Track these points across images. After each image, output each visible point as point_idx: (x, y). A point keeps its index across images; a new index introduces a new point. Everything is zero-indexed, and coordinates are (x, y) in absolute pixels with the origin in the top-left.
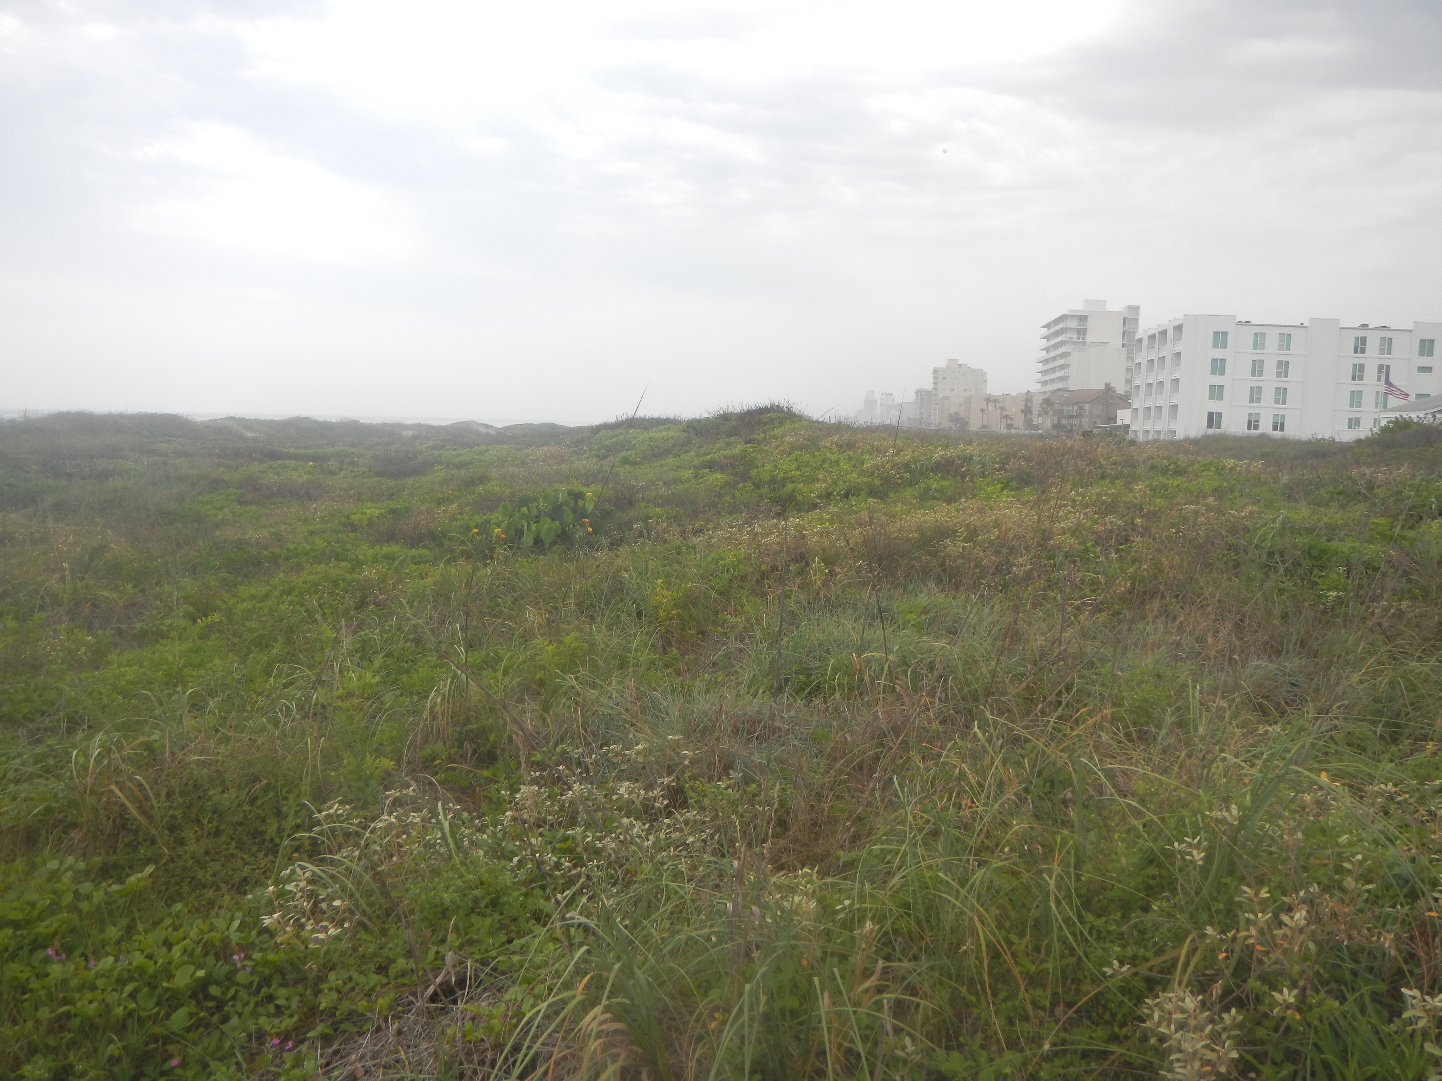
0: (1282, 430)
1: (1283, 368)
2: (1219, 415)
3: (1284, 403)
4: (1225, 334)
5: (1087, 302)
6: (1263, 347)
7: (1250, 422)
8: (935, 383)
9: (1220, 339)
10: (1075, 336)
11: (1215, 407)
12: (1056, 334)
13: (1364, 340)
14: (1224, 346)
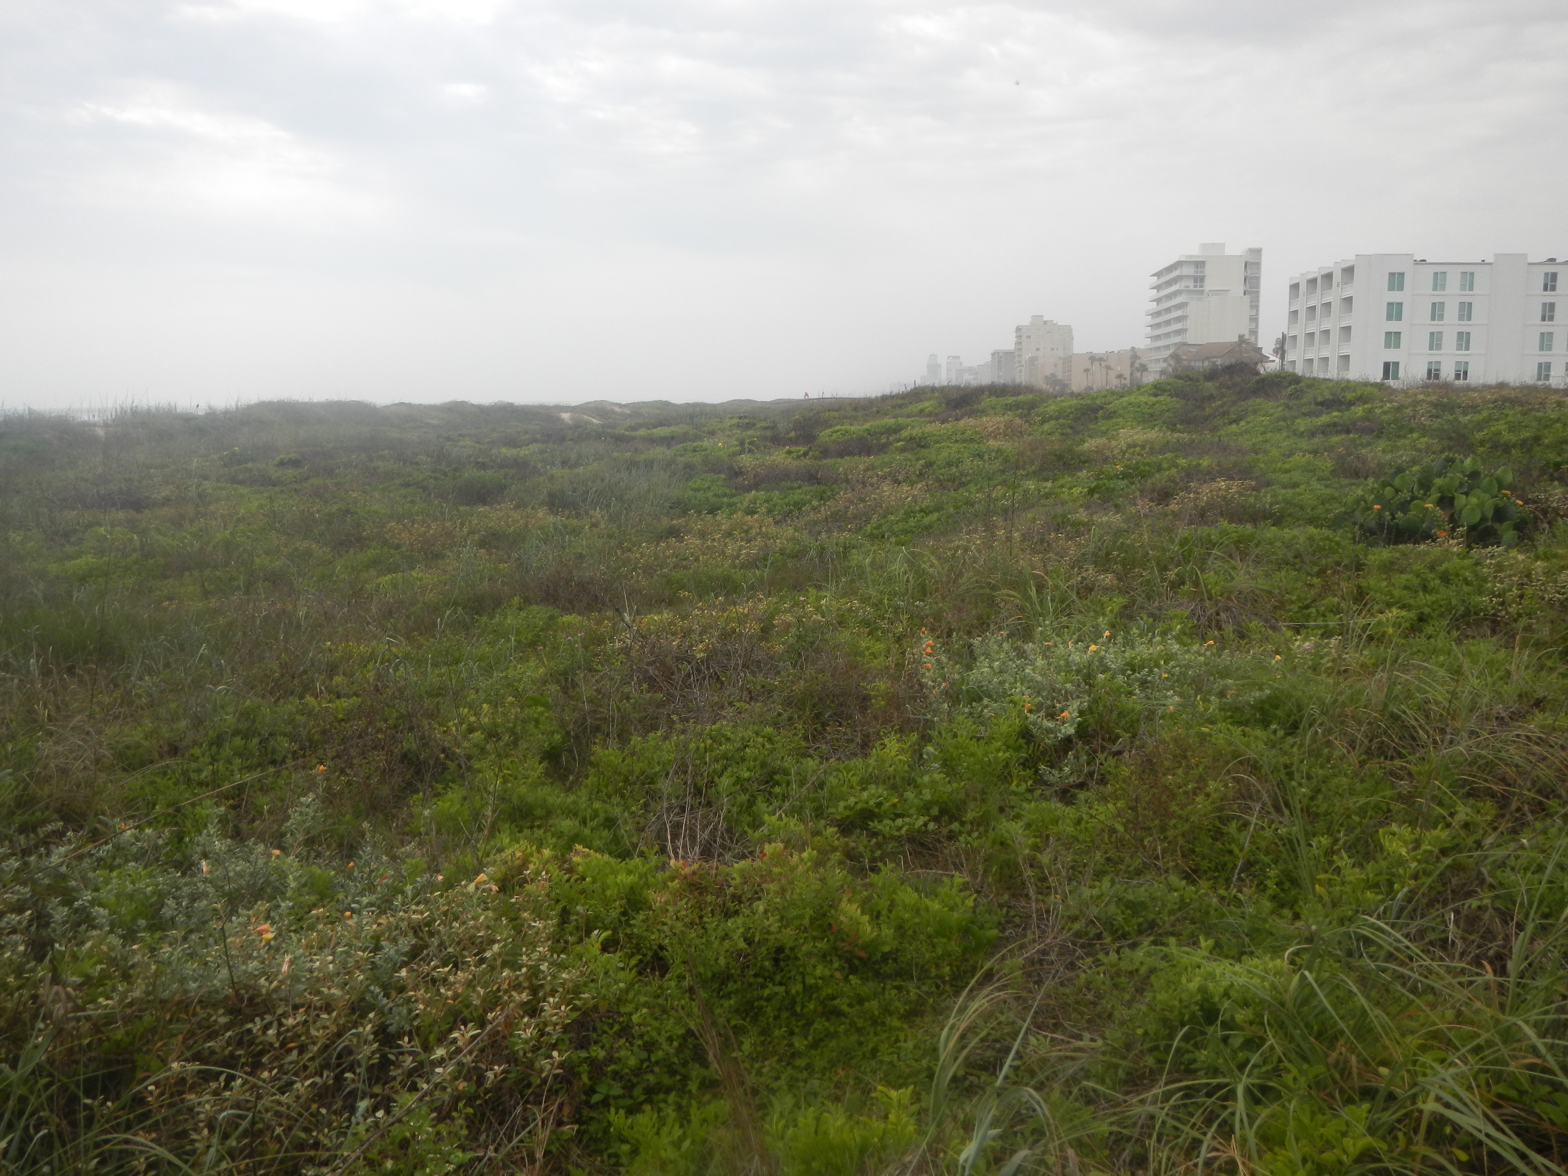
0: (1465, 378)
1: (1466, 311)
2: (1396, 364)
3: (1467, 348)
4: (1402, 275)
5: (1204, 246)
6: (1443, 287)
7: (1429, 371)
8: (1019, 343)
9: (1396, 281)
10: (1191, 284)
11: (1391, 356)
12: (1169, 283)
13: (1554, 276)
14: (1401, 288)
